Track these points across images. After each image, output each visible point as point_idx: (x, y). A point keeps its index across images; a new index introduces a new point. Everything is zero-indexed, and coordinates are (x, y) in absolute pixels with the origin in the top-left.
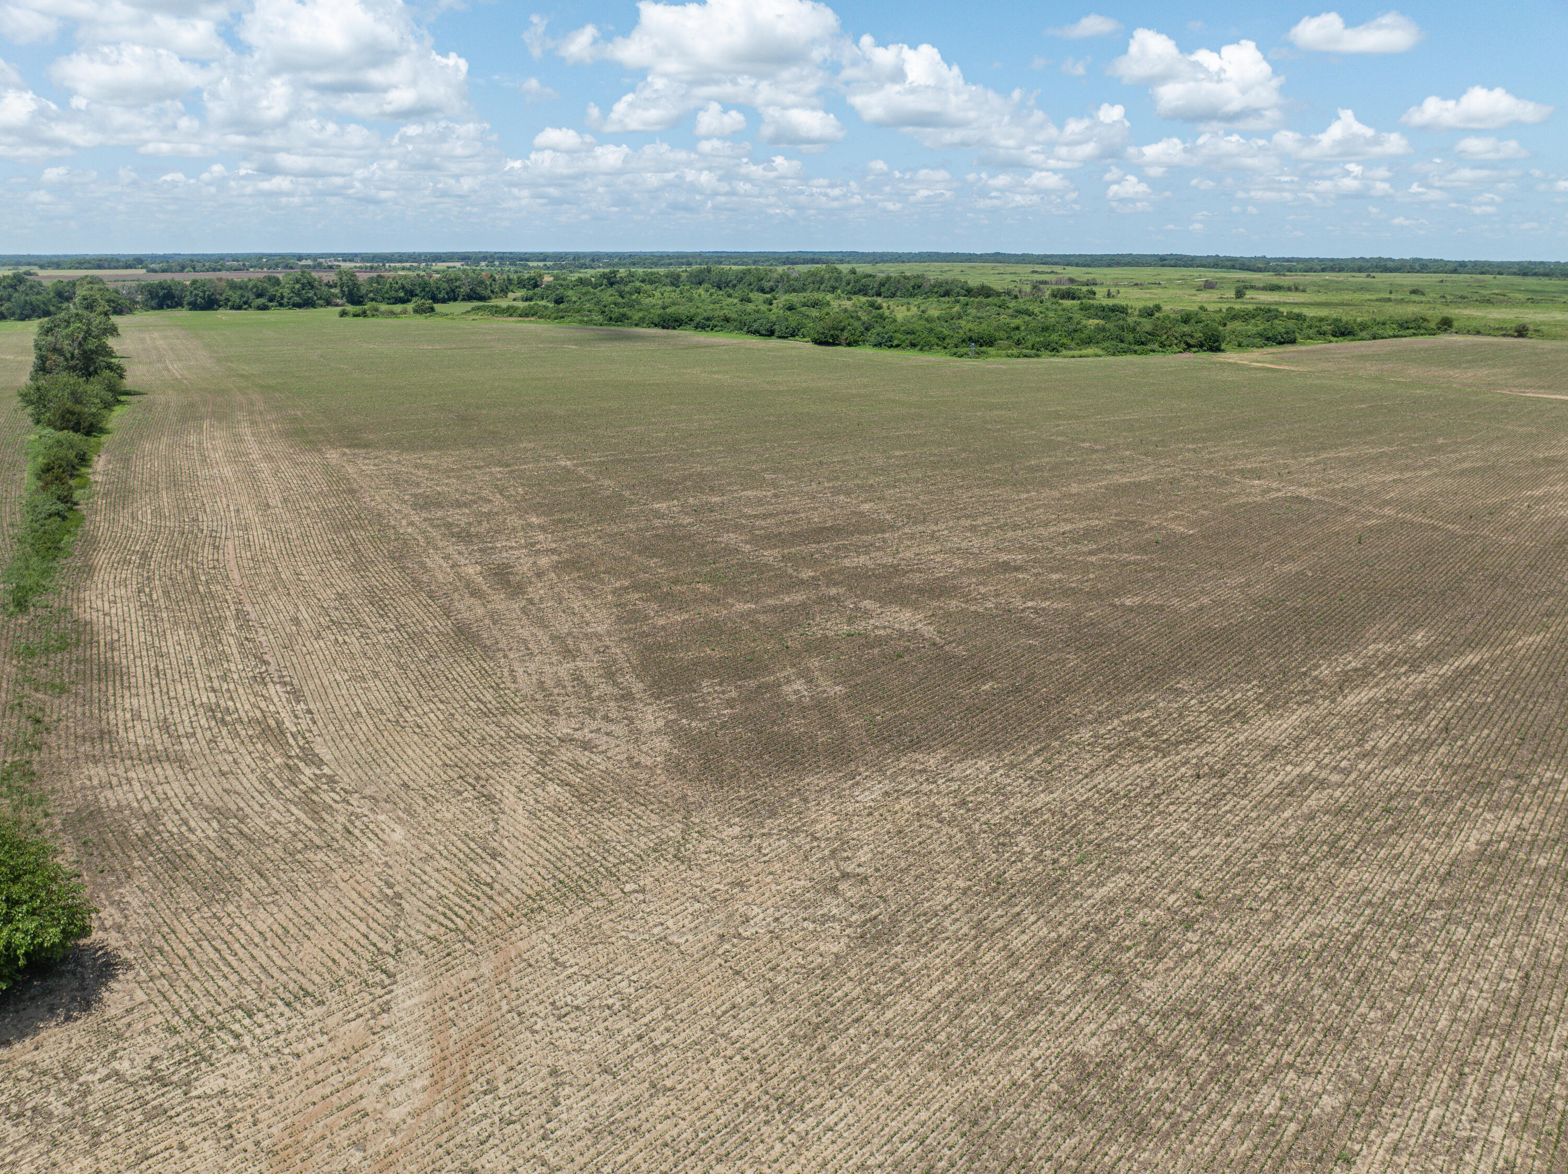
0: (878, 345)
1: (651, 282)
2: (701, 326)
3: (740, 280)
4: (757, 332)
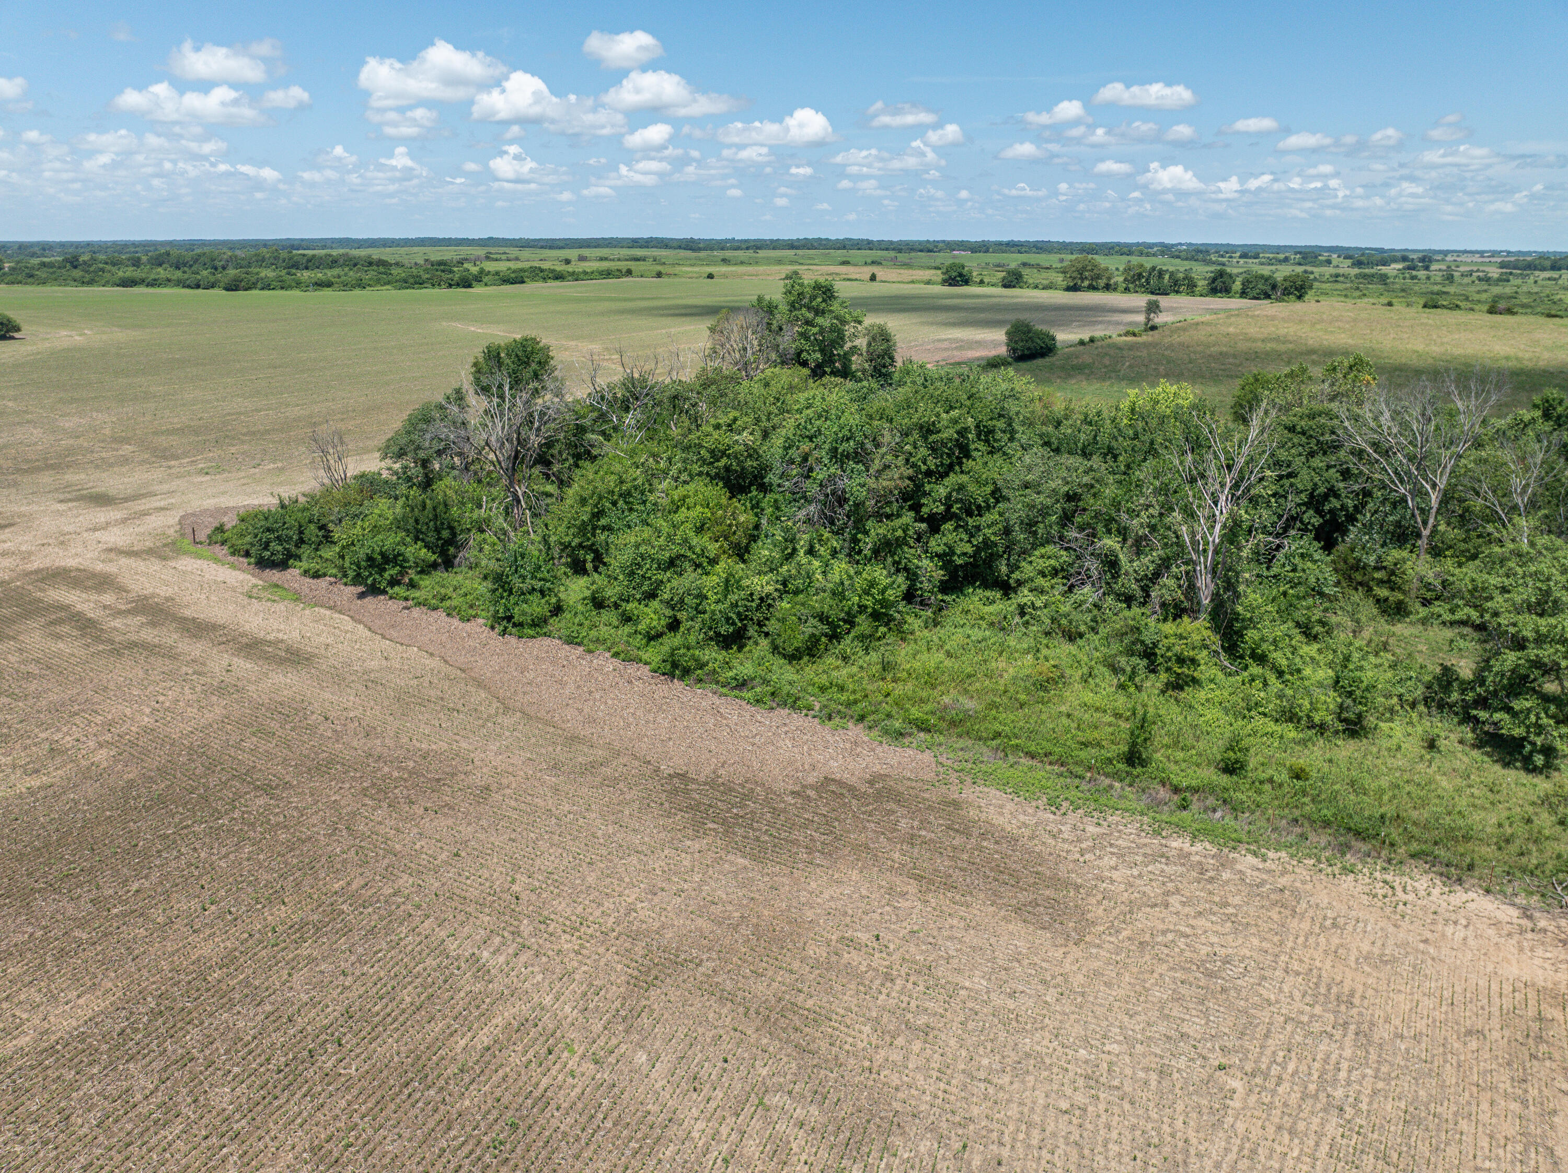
0: (262, 289)
1: (114, 265)
2: (150, 285)
3: (196, 261)
4: (189, 287)
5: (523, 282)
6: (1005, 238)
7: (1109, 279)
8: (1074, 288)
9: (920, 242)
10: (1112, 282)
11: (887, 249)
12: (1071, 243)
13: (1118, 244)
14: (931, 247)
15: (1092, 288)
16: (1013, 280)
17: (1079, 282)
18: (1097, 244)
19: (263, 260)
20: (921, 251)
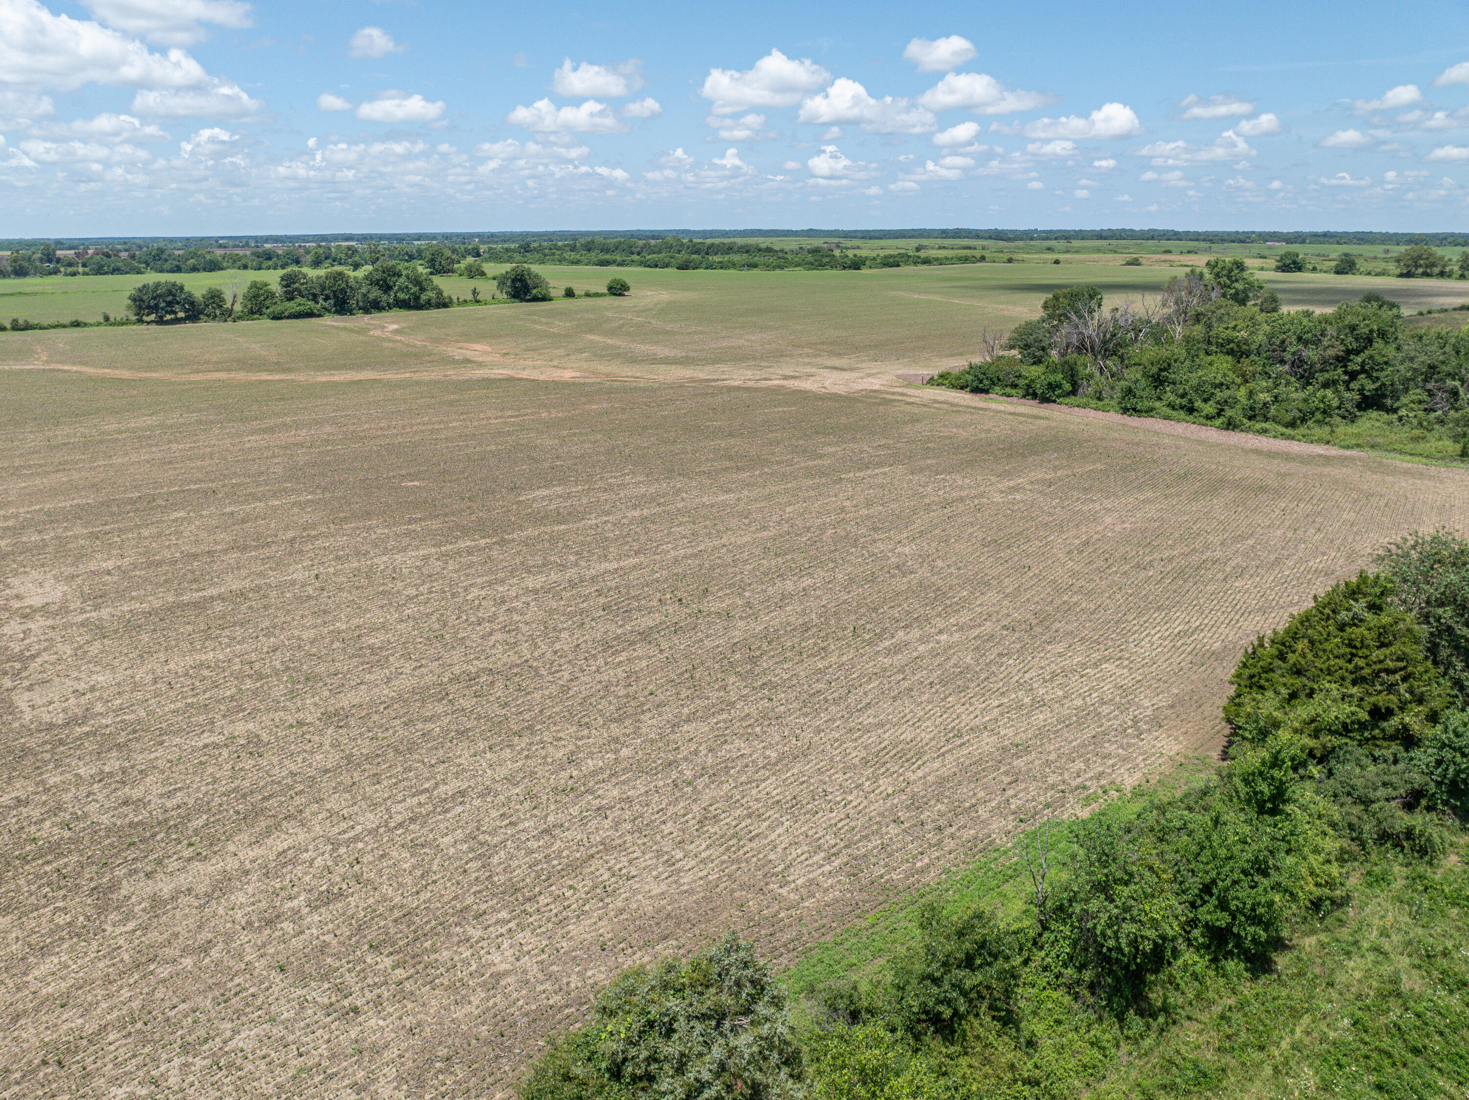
5: (898, 266)
6: (1320, 229)
7: (1444, 266)
8: (1408, 275)
9: (1229, 234)
10: (1447, 269)
11: (1197, 240)
12: (1396, 234)
13: (1452, 235)
14: (1242, 237)
15: (1426, 274)
16: (1346, 266)
17: (1413, 270)
18: (1427, 235)
19: (671, 247)
20: (1233, 242)
